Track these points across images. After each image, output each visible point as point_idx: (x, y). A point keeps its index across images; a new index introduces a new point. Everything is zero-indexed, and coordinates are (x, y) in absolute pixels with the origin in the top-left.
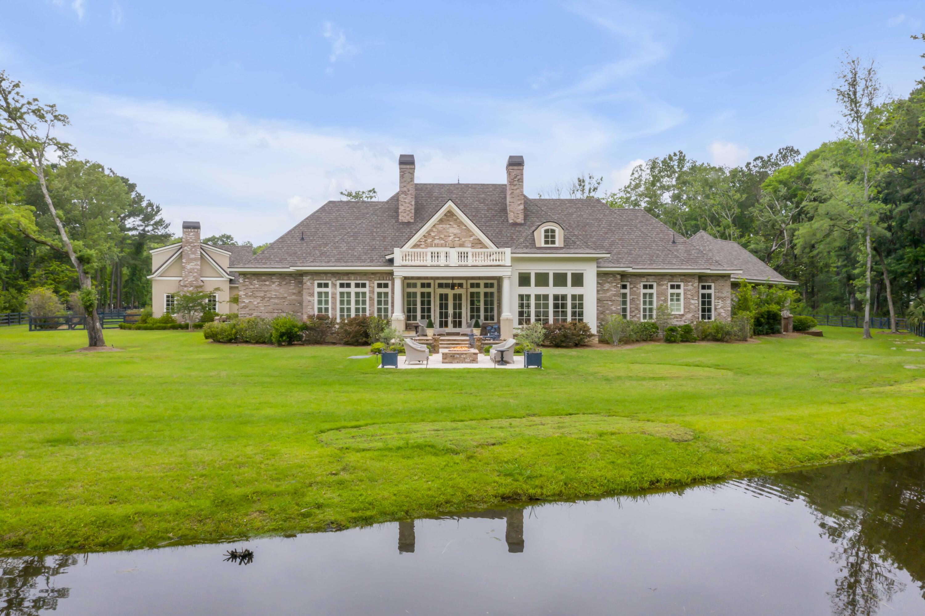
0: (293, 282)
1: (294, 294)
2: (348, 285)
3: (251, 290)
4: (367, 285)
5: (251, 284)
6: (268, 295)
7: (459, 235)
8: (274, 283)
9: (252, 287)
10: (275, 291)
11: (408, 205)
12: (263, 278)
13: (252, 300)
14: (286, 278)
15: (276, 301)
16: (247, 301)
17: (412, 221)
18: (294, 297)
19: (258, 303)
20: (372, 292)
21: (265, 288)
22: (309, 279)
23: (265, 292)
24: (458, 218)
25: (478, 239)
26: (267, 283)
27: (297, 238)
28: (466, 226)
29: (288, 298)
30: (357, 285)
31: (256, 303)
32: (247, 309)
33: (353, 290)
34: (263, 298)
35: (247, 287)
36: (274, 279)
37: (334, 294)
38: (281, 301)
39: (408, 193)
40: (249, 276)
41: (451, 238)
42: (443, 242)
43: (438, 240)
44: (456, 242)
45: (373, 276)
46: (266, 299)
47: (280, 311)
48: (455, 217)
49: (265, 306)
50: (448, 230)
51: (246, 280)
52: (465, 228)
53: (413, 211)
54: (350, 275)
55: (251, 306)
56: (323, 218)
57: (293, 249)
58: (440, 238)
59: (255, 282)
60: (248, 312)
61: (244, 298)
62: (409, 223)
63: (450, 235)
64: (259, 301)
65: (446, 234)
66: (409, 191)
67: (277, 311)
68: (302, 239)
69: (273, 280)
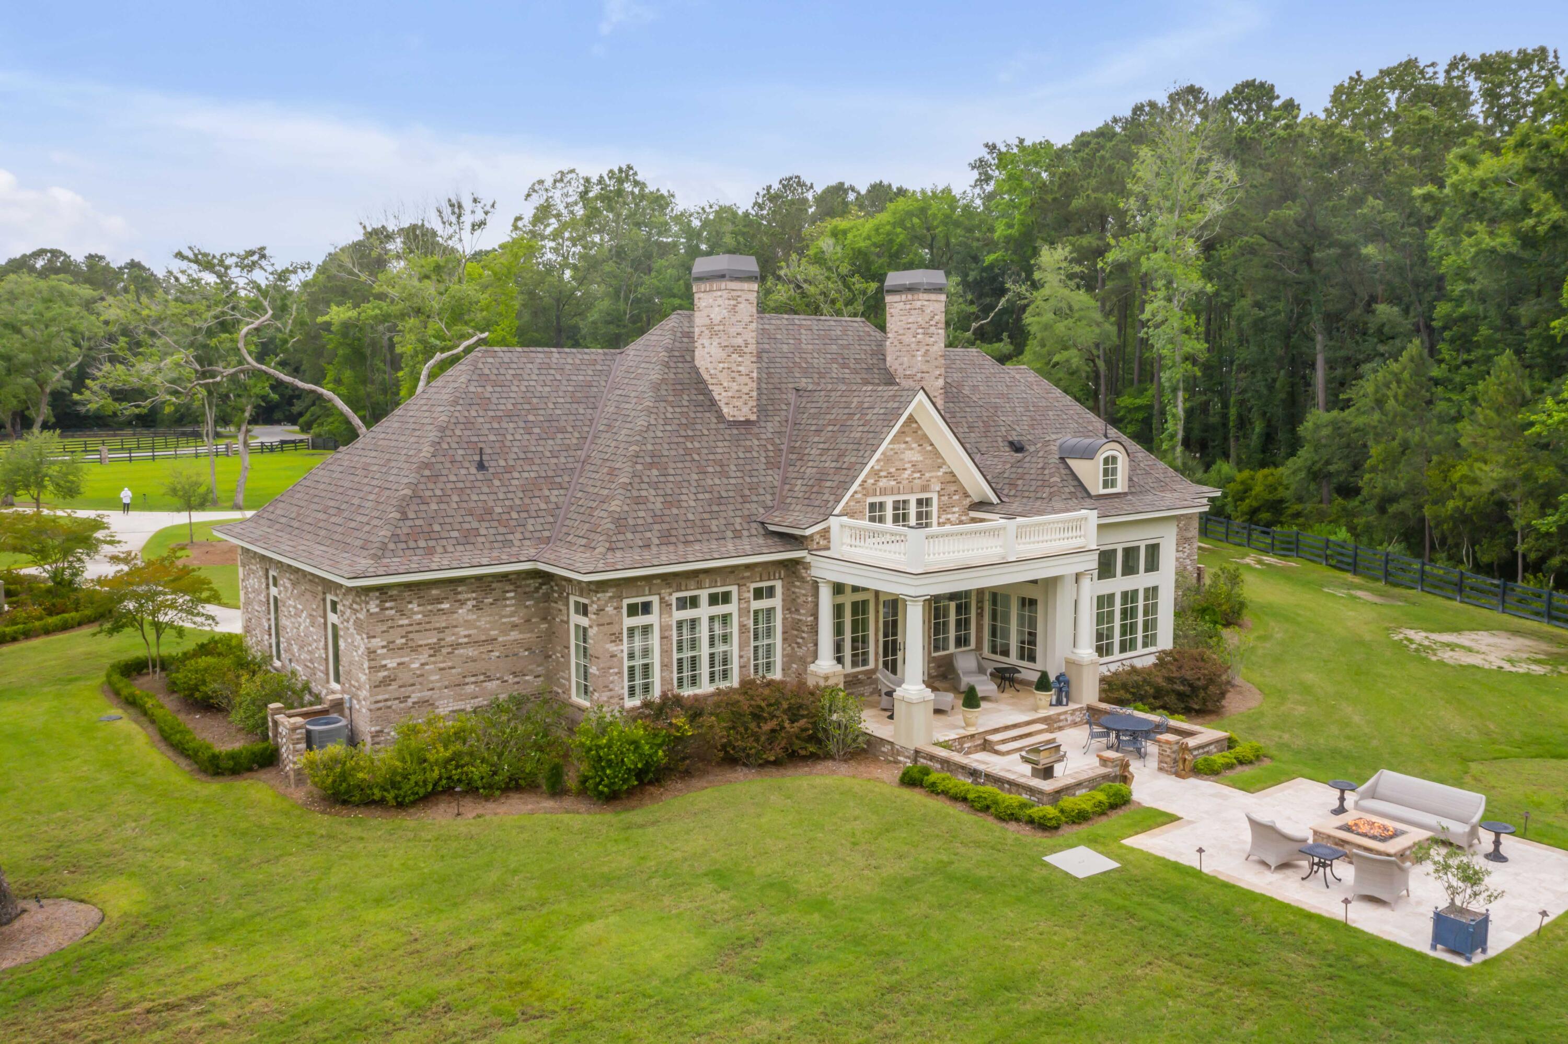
0: (512, 594)
1: (515, 626)
2: (694, 602)
3: (403, 631)
4: (735, 597)
5: (402, 613)
6: (450, 639)
7: (920, 467)
8: (462, 603)
9: (406, 622)
10: (468, 624)
11: (745, 379)
12: (434, 592)
13: (406, 659)
14: (494, 585)
15: (471, 652)
16: (391, 663)
17: (753, 418)
18: (514, 635)
19: (422, 665)
20: (743, 612)
21: (441, 622)
22: (610, 598)
23: (440, 630)
24: (919, 427)
25: (952, 472)
26: (445, 606)
27: (467, 464)
28: (932, 445)
29: (500, 639)
30: (714, 600)
31: (416, 665)
32: (394, 686)
33: (704, 611)
34: (435, 649)
35: (390, 623)
36: (465, 593)
37: (664, 629)
38: (482, 649)
39: (746, 350)
40: (395, 592)
41: (908, 472)
42: (893, 483)
43: (885, 480)
44: (916, 481)
45: (747, 574)
46: (444, 651)
47: (482, 678)
48: (914, 425)
49: (442, 669)
50: (902, 456)
51: (388, 605)
52: (929, 448)
53: (754, 394)
54: (701, 576)
55: (405, 677)
56: (494, 401)
57: (474, 497)
58: (890, 475)
59: (414, 606)
60: (397, 695)
61: (384, 657)
62: (748, 422)
63: (907, 466)
64: (424, 658)
65: (898, 464)
66: (747, 345)
67: (473, 679)
68: (481, 466)
69: (460, 597)
